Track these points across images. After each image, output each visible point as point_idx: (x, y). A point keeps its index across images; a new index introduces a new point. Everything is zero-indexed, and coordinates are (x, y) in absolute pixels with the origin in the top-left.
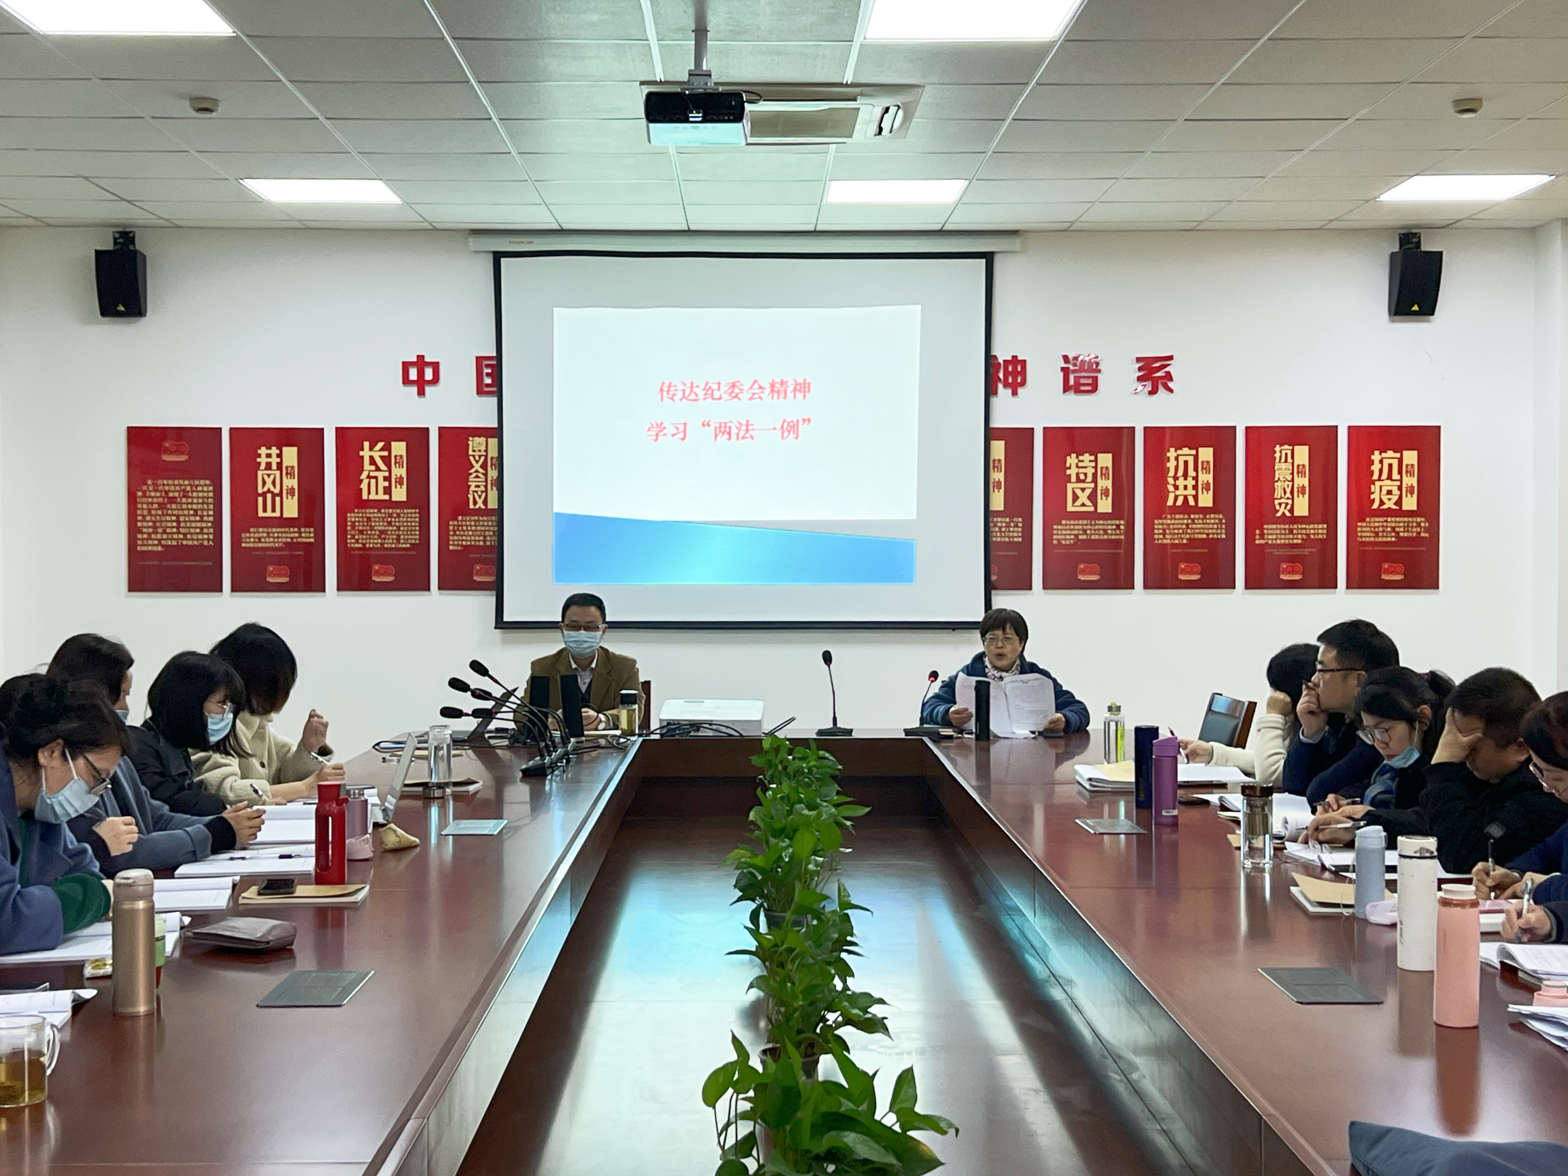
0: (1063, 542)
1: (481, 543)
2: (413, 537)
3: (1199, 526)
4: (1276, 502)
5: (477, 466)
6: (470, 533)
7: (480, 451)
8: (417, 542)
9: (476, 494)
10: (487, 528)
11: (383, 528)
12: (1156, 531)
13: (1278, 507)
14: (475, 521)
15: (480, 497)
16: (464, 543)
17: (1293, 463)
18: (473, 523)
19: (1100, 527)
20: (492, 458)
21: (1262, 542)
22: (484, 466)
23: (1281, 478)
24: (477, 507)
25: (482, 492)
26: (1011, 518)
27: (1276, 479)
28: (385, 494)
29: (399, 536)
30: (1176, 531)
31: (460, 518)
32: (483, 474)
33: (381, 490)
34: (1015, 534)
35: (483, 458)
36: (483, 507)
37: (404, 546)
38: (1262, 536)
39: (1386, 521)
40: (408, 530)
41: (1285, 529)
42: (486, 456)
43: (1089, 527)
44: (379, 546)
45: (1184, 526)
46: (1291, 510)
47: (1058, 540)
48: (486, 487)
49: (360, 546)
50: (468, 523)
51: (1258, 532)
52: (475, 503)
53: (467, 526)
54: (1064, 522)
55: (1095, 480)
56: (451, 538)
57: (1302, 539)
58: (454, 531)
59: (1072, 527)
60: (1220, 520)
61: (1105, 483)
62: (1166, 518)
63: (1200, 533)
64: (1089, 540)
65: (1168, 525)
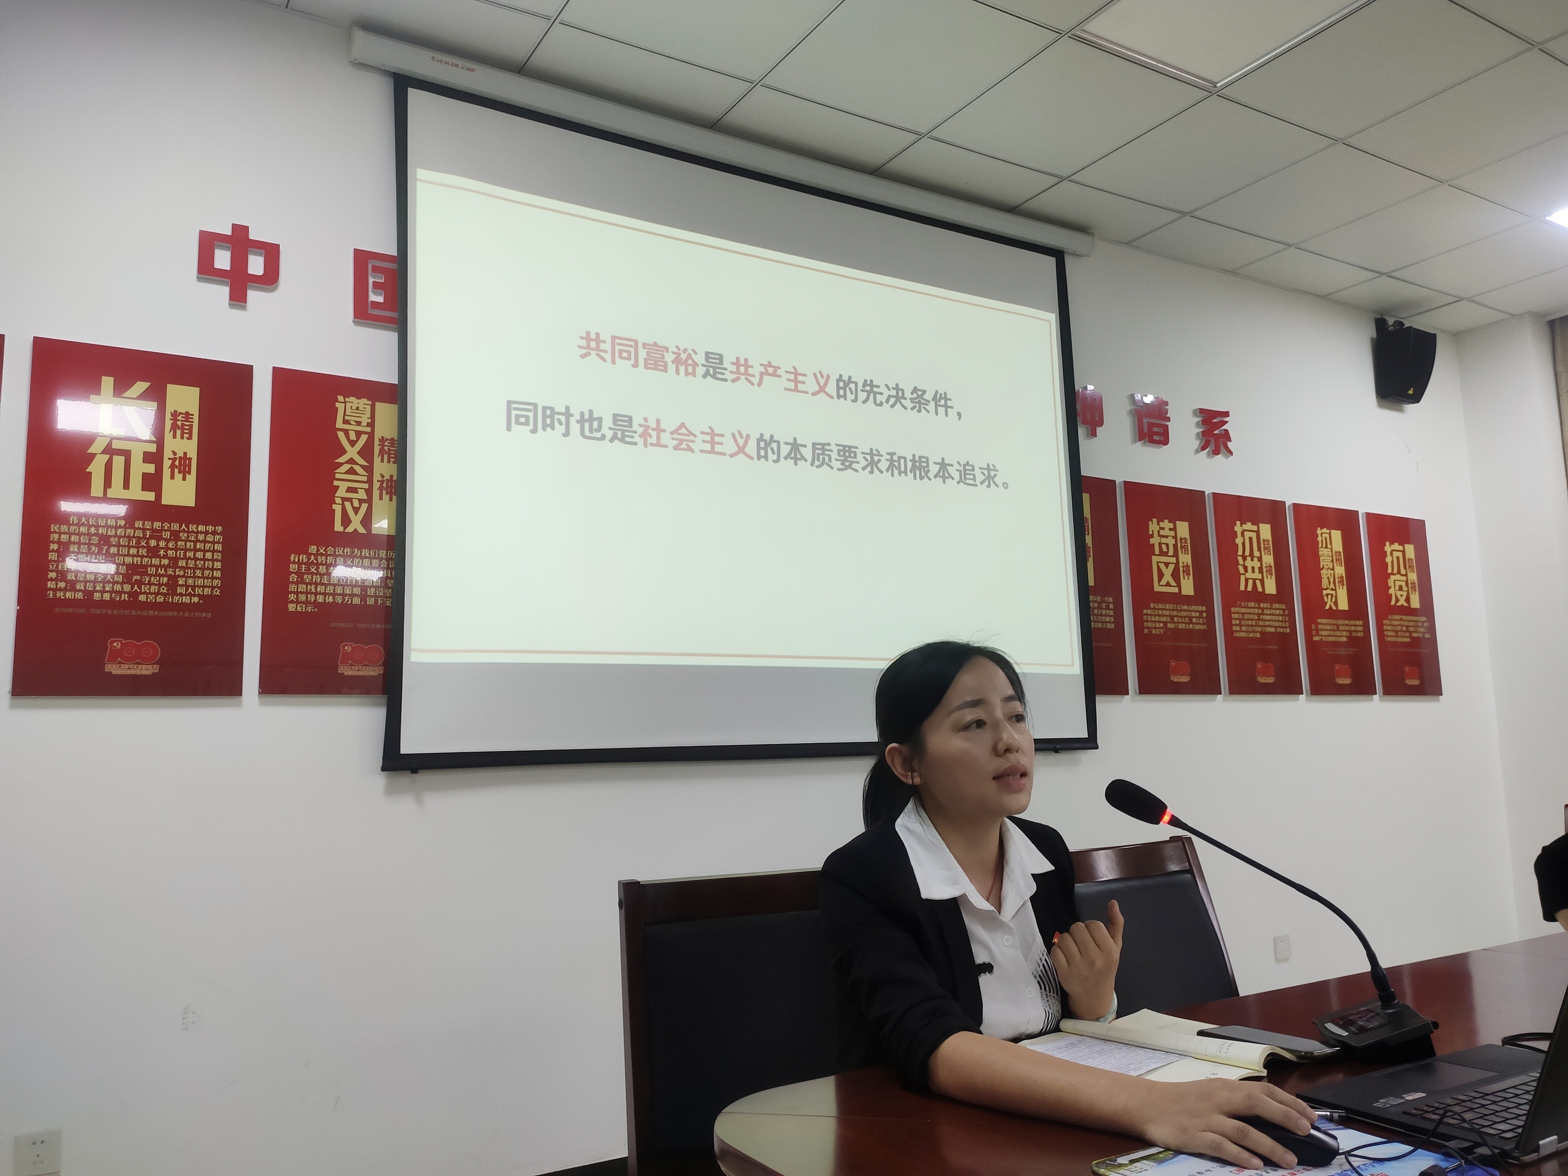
0: (1154, 632)
1: (356, 601)
2: (208, 582)
3: (1267, 617)
4: (1325, 592)
5: (352, 452)
7: (359, 423)
8: (217, 592)
9: (348, 504)
11: (137, 560)
12: (1234, 622)
13: (1325, 598)
14: (344, 557)
15: (356, 510)
16: (320, 599)
17: (1332, 548)
19: (1186, 614)
20: (382, 440)
21: (1317, 638)
22: (366, 452)
23: (1325, 567)
24: (350, 529)
25: (361, 501)
26: (1103, 597)
27: (1321, 566)
28: (145, 488)
29: (173, 579)
30: (1250, 623)
31: (313, 549)
32: (362, 466)
33: (136, 480)
34: (1108, 619)
35: (364, 438)
36: (362, 530)
37: (186, 599)
38: (1317, 630)
39: (1401, 620)
40: (196, 568)
41: (1333, 625)
42: (371, 435)
43: (1175, 613)
44: (125, 597)
45: (1256, 617)
46: (1336, 603)
47: (1148, 628)
48: (369, 492)
49: (80, 596)
50: (330, 560)
51: (1313, 627)
52: (346, 521)
53: (328, 566)
54: (1152, 605)
55: (1176, 555)
56: (292, 588)
57: (1347, 637)
58: (300, 574)
59: (1160, 612)
60: (1284, 610)
61: (1186, 559)
62: (1240, 606)
63: (1269, 626)
64: (1176, 630)
65: (1243, 614)
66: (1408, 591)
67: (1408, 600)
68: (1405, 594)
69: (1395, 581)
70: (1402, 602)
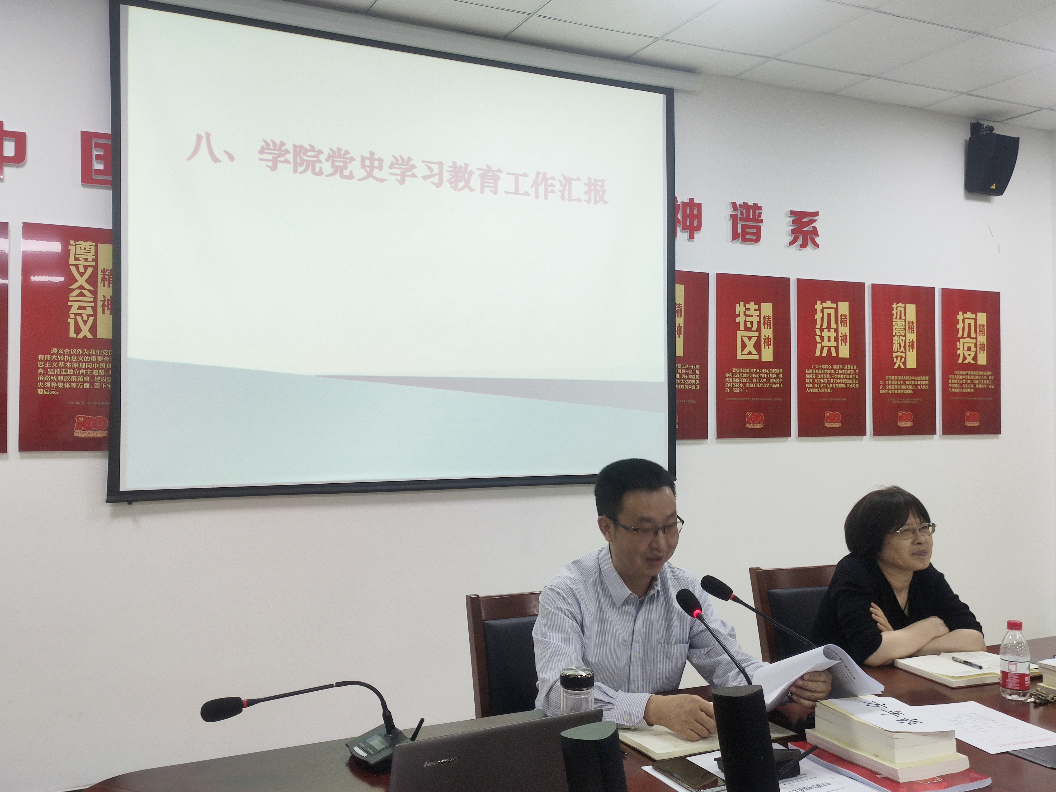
0: (734, 390)
1: (87, 386)
3: (839, 376)
4: (895, 355)
5: (81, 281)
6: (70, 371)
7: (86, 260)
9: (79, 318)
10: (96, 365)
12: (807, 381)
13: (895, 359)
14: (77, 355)
15: (85, 322)
16: (60, 385)
17: (905, 320)
18: (74, 358)
19: (764, 376)
20: (104, 271)
21: (884, 391)
22: (92, 281)
23: (898, 334)
24: (81, 336)
25: (89, 316)
26: (690, 364)
27: (894, 334)
30: (823, 381)
31: (54, 350)
32: (89, 291)
34: (694, 382)
35: (90, 270)
36: (89, 336)
38: (885, 385)
39: (967, 374)
41: (900, 380)
42: (95, 268)
43: (754, 375)
45: (828, 376)
46: (905, 363)
47: (729, 388)
48: (95, 309)
50: (67, 358)
51: (881, 382)
52: (78, 330)
53: (66, 362)
54: (734, 370)
55: (759, 329)
56: (40, 378)
57: (913, 390)
58: (45, 369)
59: (741, 375)
60: (855, 370)
61: (768, 332)
62: (815, 368)
63: (840, 383)
64: (755, 389)
65: (816, 374)
66: (976, 352)
67: (975, 358)
68: (973, 354)
69: (964, 343)
70: (969, 360)
